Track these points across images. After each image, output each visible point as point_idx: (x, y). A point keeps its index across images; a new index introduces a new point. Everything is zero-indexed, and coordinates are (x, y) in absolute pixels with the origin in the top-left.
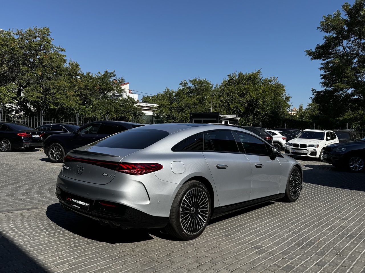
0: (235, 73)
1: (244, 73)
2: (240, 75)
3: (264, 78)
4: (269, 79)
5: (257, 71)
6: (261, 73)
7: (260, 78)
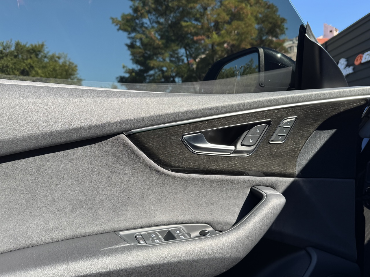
0: (10, 41)
1: (23, 42)
2: (17, 44)
3: (50, 54)
4: (57, 55)
5: (40, 43)
6: (45, 47)
7: (45, 52)
